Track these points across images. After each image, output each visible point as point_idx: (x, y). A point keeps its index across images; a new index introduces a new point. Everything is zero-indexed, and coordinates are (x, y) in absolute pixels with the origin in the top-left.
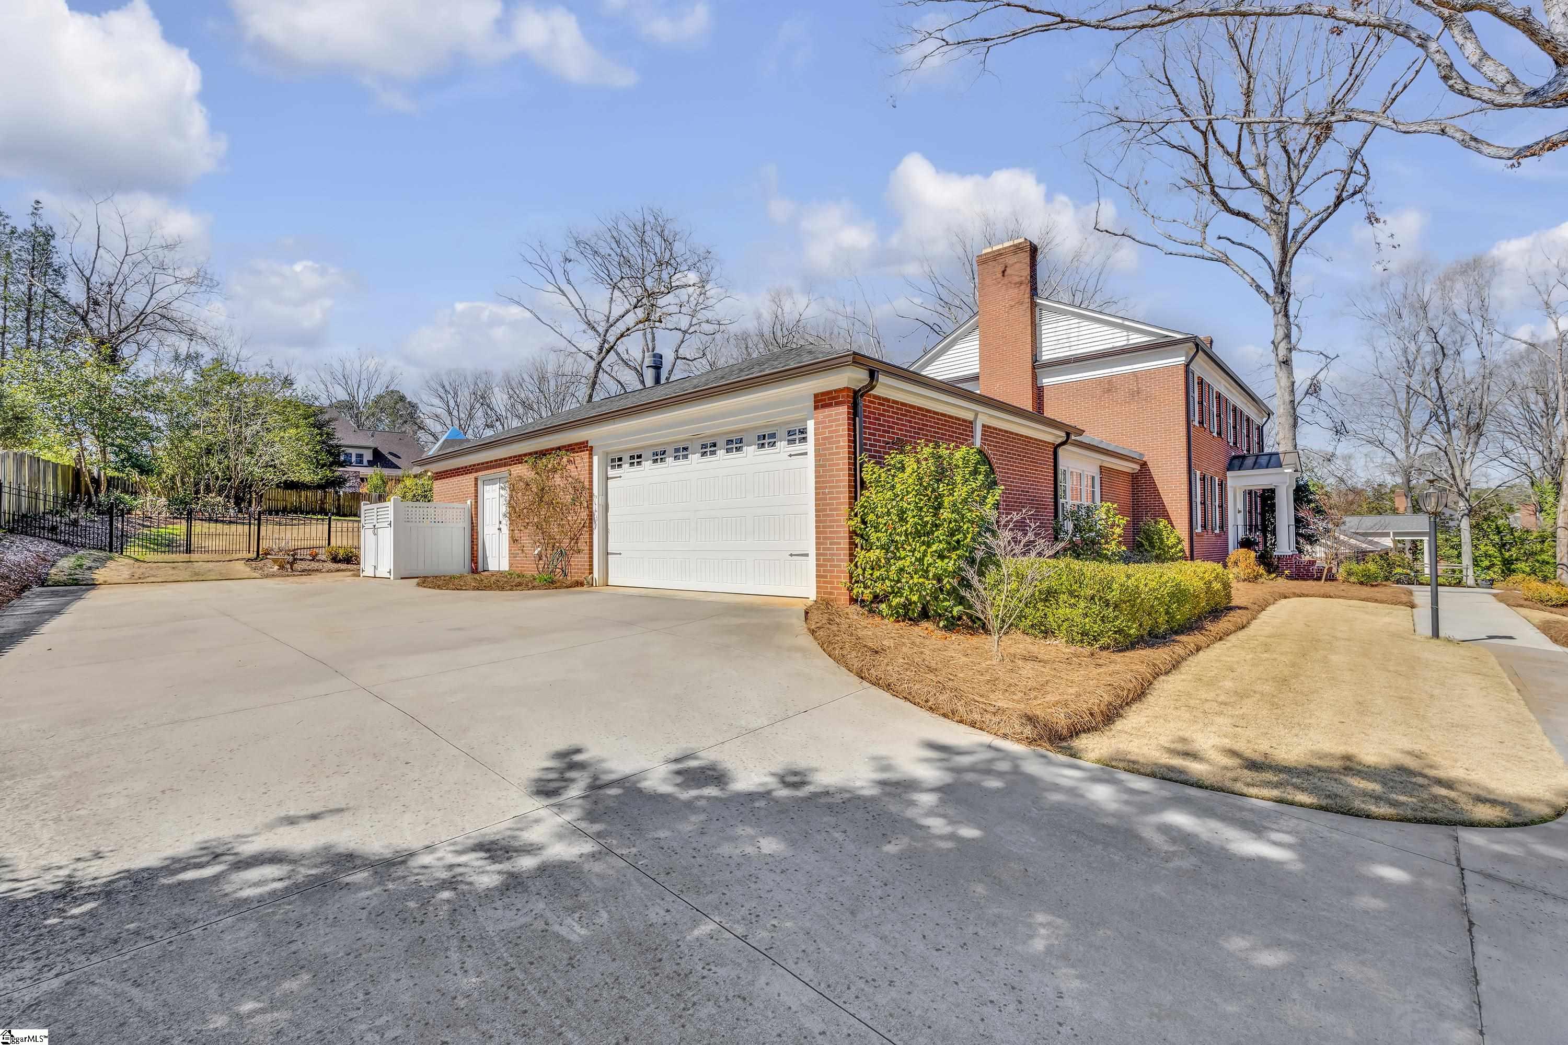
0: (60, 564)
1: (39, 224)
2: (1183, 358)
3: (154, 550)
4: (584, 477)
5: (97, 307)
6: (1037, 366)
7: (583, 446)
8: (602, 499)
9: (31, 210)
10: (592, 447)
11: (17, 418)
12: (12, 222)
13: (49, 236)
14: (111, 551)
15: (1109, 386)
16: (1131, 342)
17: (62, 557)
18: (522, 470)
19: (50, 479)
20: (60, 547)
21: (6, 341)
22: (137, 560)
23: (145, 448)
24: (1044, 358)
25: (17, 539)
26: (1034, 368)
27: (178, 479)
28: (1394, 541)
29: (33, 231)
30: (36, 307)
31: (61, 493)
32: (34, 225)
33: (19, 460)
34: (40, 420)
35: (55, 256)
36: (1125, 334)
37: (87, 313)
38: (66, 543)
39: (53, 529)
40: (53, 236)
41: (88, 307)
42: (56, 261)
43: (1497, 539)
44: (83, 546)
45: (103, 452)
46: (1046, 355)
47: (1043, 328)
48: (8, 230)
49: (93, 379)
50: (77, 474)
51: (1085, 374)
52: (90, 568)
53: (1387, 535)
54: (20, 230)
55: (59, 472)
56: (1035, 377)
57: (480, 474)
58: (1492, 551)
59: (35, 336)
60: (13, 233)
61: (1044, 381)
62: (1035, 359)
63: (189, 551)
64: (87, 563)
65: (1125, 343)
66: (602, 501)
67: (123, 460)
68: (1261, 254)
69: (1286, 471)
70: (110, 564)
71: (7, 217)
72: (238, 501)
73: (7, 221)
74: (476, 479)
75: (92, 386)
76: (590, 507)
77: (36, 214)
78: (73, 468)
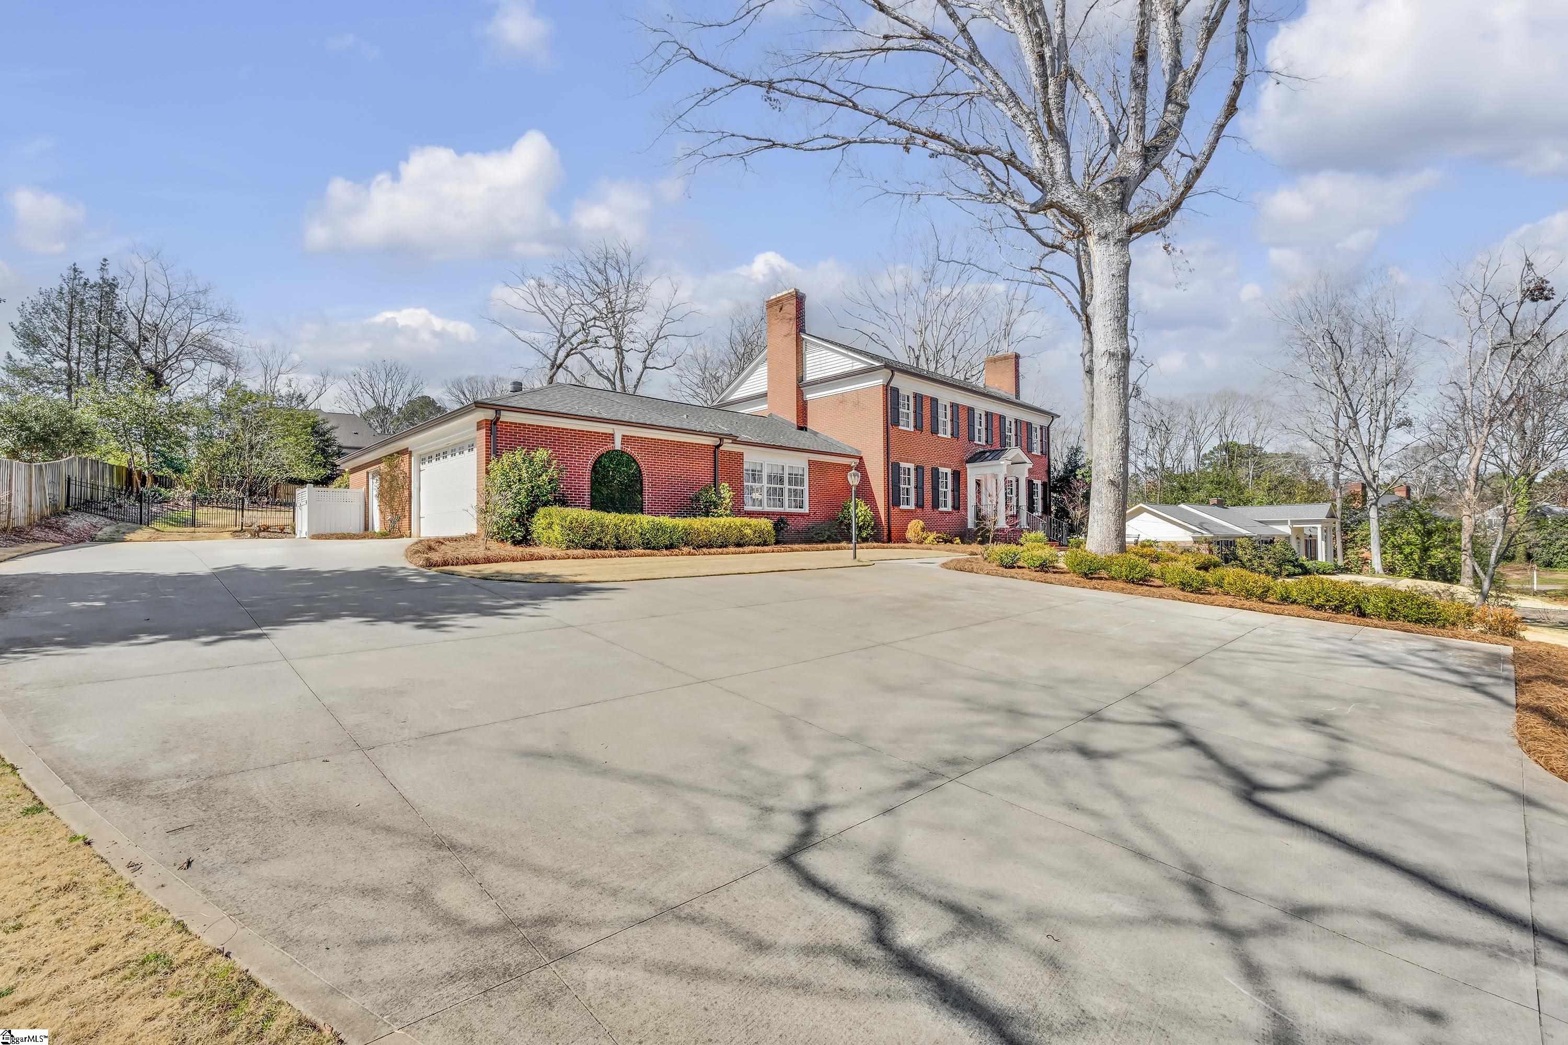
0: (105, 529)
1: (106, 276)
2: (881, 381)
3: (172, 525)
4: (407, 471)
5: (146, 343)
6: (801, 385)
7: (405, 451)
8: (417, 484)
9: (100, 266)
10: (411, 452)
11: (83, 433)
12: (84, 276)
13: (113, 286)
14: (141, 523)
15: (842, 400)
16: (854, 368)
17: (107, 525)
18: (383, 467)
19: (107, 476)
20: (106, 520)
21: (81, 369)
22: (157, 530)
23: (178, 454)
24: (808, 379)
25: (80, 515)
26: (798, 387)
27: (206, 476)
28: (1292, 528)
29: (101, 283)
30: (103, 342)
31: (115, 485)
32: (102, 278)
33: (83, 462)
34: (100, 433)
35: (118, 302)
36: (851, 362)
37: (139, 348)
38: (111, 518)
39: (105, 509)
40: (116, 286)
41: (140, 343)
42: (119, 305)
43: (1419, 527)
44: (123, 520)
45: (148, 456)
46: (809, 377)
47: (807, 356)
48: (82, 282)
49: (139, 402)
50: (130, 473)
51: (831, 391)
52: (124, 533)
53: (1285, 522)
54: (92, 282)
55: (115, 472)
56: (800, 393)
57: (369, 469)
58: (1413, 537)
59: (102, 364)
60: (85, 284)
61: (808, 396)
62: (800, 379)
63: (193, 525)
64: (123, 530)
65: (850, 369)
66: (417, 486)
67: (161, 462)
68: (1069, 281)
69: (1002, 463)
70: (140, 532)
71: (81, 272)
72: (252, 493)
73: (81, 275)
74: (368, 473)
75: (139, 407)
76: (410, 489)
77: (104, 269)
78: (127, 469)
